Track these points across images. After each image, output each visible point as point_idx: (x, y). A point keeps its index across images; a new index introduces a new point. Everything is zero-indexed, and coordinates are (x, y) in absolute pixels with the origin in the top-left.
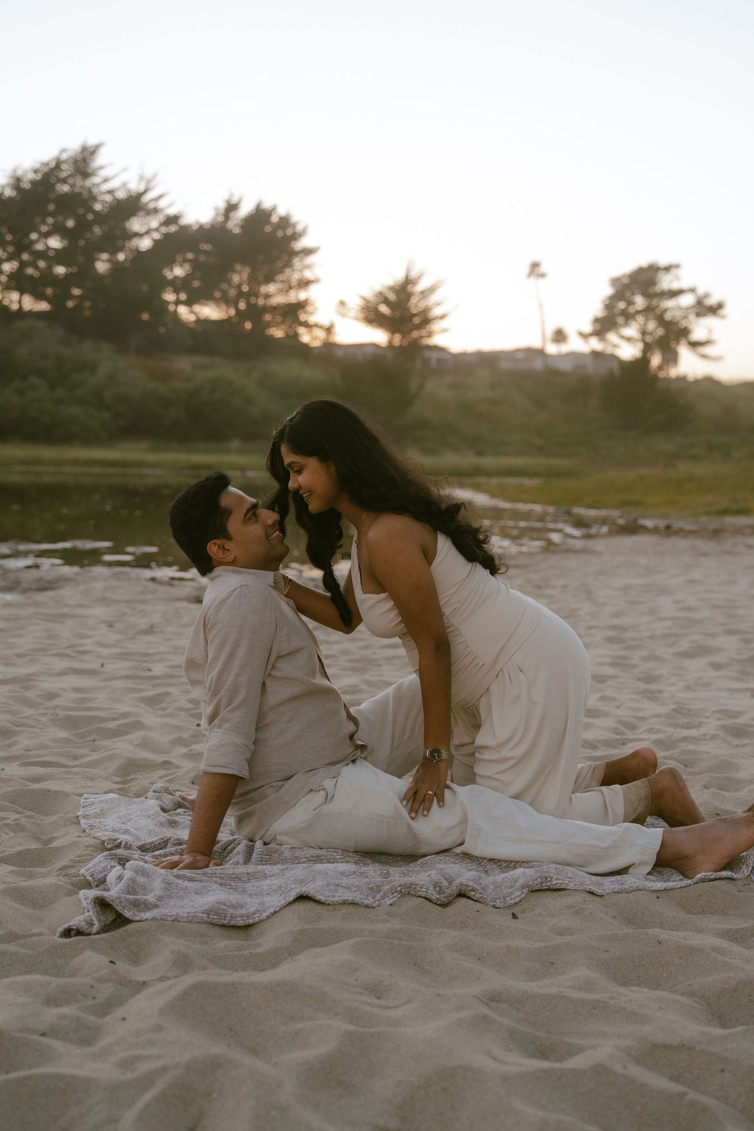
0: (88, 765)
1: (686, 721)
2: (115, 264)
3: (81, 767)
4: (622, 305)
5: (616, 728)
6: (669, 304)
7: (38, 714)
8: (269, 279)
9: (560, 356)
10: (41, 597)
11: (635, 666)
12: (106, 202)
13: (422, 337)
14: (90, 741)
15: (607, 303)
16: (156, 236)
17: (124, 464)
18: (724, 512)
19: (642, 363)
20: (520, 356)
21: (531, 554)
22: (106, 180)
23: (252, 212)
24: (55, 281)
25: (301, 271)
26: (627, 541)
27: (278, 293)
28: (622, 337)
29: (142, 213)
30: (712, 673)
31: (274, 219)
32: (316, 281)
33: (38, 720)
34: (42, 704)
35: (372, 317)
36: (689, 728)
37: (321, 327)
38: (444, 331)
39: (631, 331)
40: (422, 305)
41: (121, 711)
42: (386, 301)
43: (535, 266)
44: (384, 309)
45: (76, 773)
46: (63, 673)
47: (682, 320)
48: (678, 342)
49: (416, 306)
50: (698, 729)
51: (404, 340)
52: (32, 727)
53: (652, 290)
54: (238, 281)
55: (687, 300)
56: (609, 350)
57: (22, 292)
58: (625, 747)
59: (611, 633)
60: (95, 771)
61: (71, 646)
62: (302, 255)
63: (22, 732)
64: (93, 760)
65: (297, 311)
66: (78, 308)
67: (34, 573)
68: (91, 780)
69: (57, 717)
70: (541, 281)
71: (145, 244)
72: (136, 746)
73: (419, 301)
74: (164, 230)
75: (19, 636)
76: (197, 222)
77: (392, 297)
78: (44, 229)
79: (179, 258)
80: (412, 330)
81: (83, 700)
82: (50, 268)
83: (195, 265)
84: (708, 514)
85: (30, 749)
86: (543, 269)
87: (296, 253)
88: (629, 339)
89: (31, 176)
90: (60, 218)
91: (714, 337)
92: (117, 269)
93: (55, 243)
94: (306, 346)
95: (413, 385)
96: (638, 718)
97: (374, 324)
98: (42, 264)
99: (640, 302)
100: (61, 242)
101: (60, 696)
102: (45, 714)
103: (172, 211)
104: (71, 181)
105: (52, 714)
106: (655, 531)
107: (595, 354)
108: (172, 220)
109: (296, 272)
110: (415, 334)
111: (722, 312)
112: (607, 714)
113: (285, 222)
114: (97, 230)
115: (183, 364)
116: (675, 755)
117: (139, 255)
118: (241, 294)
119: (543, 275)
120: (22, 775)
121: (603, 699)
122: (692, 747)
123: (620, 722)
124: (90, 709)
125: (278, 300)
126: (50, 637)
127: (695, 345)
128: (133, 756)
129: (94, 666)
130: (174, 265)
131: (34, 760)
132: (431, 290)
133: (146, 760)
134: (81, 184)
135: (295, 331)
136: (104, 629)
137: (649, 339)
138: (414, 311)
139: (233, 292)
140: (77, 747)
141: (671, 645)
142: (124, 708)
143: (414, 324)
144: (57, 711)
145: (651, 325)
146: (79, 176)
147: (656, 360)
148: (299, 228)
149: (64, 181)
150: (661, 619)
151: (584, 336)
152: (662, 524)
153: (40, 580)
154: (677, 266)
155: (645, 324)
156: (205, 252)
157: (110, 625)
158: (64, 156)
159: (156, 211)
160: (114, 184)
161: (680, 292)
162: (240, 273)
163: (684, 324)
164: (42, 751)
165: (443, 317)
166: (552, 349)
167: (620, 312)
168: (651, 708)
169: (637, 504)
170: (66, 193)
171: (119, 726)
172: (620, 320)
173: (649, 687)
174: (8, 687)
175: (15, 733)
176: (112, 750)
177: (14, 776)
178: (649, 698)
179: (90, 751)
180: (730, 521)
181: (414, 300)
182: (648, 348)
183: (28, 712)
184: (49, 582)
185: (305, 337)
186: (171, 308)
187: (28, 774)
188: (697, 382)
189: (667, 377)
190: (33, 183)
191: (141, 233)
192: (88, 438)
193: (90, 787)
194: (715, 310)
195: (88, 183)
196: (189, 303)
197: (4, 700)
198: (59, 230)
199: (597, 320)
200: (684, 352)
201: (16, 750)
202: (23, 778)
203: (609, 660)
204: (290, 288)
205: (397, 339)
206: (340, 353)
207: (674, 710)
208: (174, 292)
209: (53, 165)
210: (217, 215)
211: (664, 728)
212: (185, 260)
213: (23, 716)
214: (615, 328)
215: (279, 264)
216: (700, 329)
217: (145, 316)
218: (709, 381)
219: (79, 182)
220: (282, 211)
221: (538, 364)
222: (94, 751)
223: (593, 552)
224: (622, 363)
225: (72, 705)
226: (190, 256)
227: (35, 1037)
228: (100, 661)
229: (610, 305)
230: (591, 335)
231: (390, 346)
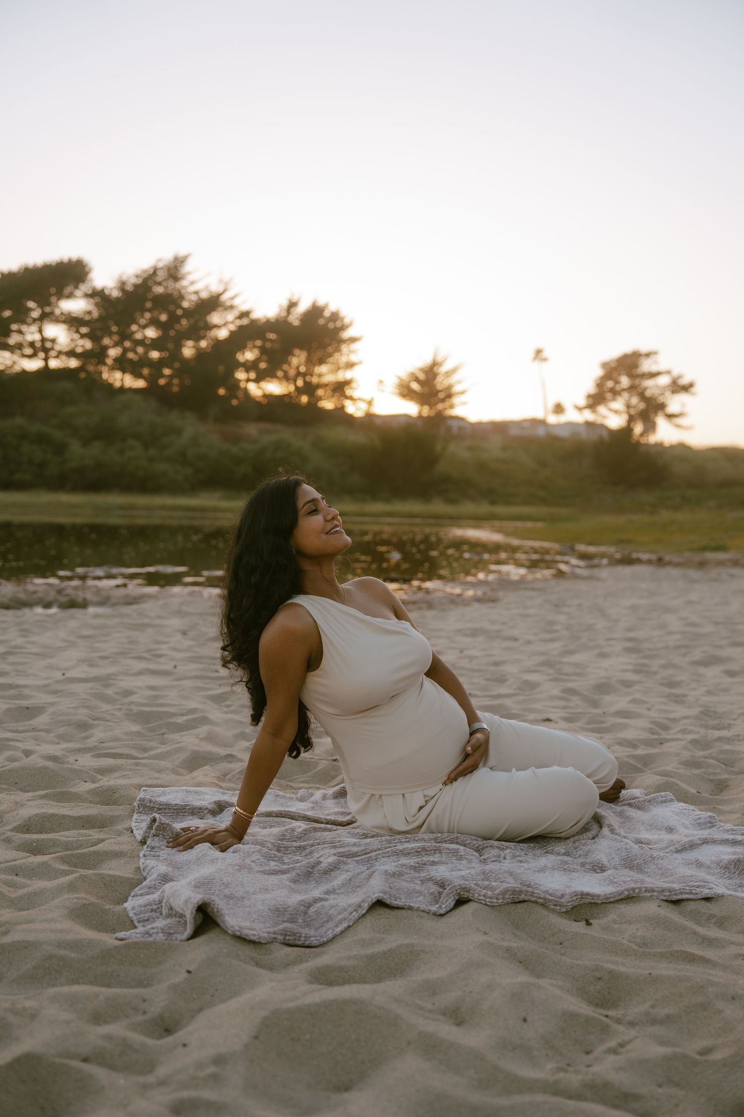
0: (157, 757)
1: (716, 722)
2: (199, 350)
3: (149, 759)
4: (610, 384)
5: (651, 729)
6: (649, 383)
7: (114, 709)
8: (321, 361)
9: (559, 426)
10: (126, 610)
11: (655, 673)
12: (193, 301)
13: (445, 409)
14: (159, 735)
15: (598, 382)
16: (232, 327)
17: (202, 509)
18: (705, 549)
19: (627, 431)
20: (526, 425)
21: (545, 580)
22: (192, 283)
23: (309, 308)
24: (151, 363)
25: (348, 355)
26: (627, 570)
27: (329, 373)
28: (611, 410)
29: (220, 309)
30: (728, 680)
31: (327, 314)
32: (360, 363)
33: (113, 714)
34: (119, 700)
35: (406, 392)
36: (719, 729)
37: (364, 400)
38: (464, 403)
39: (618, 404)
40: (446, 383)
41: (189, 707)
42: (417, 380)
43: (539, 352)
44: (415, 386)
45: (144, 765)
46: (140, 673)
47: (659, 396)
48: (656, 413)
49: (441, 383)
50: (729, 731)
51: (431, 411)
52: (108, 721)
53: (634, 372)
54: (297, 363)
55: (664, 380)
56: (599, 420)
57: (124, 371)
58: (663, 746)
59: (629, 645)
60: (162, 763)
61: (148, 651)
62: (349, 342)
63: (98, 725)
64: (161, 752)
65: (344, 387)
66: (169, 384)
67: (122, 591)
68: (158, 772)
69: (131, 712)
70: (544, 365)
71: (223, 334)
72: (201, 739)
73: (443, 380)
74: (239, 322)
75: (105, 641)
76: (265, 318)
77: (422, 376)
78: (143, 321)
79: (250, 344)
80: (437, 403)
81: (156, 697)
82: (146, 353)
83: (263, 350)
84: (691, 550)
85: (103, 741)
86: (545, 354)
87: (343, 341)
88: (616, 412)
89: (133, 280)
90: (155, 314)
91: (687, 410)
92: (201, 355)
93: (151, 333)
94: (351, 417)
95: (438, 448)
96: (669, 719)
97: (407, 398)
98: (140, 350)
99: (625, 381)
100: (156, 332)
101: (136, 693)
102: (119, 710)
103: (244, 308)
104: (165, 284)
105: (127, 709)
106: (650, 562)
107: (589, 424)
108: (245, 314)
109: (343, 356)
110: (440, 406)
111: (693, 390)
112: (639, 716)
113: (335, 317)
114: (184, 322)
115: (251, 429)
116: (714, 755)
117: (218, 344)
118: (299, 374)
119: (545, 360)
120: (94, 766)
121: (634, 701)
122: (727, 747)
123: (654, 723)
124: (162, 705)
125: (329, 378)
126: (131, 643)
127: (670, 416)
128: (198, 749)
129: (169, 667)
130: (245, 350)
131: (106, 751)
132: (454, 371)
133: (210, 753)
134: (173, 287)
135: (342, 404)
136: (179, 636)
137: (632, 412)
138: (439, 387)
139: (292, 372)
140: (147, 740)
141: (685, 655)
142: (193, 705)
143: (439, 399)
144: (132, 707)
145: (635, 400)
146: (172, 280)
147: (638, 428)
148: (347, 321)
149: (160, 284)
150: (670, 633)
151: (580, 409)
152: (654, 557)
153: (127, 596)
154: (656, 353)
155: (629, 400)
156: (270, 340)
157: (184, 633)
158: (160, 265)
159: (232, 307)
160: (198, 286)
161: (658, 374)
162: (298, 357)
163: (661, 399)
164: (115, 743)
165: (463, 393)
166: (552, 419)
167: (608, 390)
168: (679, 711)
169: (629, 542)
170: (161, 294)
171: (187, 721)
172: (609, 396)
173: (674, 691)
174: (90, 685)
175: (91, 726)
176: (179, 743)
177: (85, 766)
178: (676, 702)
179: (159, 744)
180: (710, 556)
181: (439, 379)
182: (631, 419)
183: (106, 707)
184: (135, 598)
185: (351, 409)
186: (242, 385)
187: (100, 765)
188: (672, 447)
189: (647, 443)
190: (136, 286)
191: (220, 325)
192: (174, 488)
193: (156, 778)
194: (687, 388)
195: (178, 285)
196: (257, 380)
197: (85, 697)
198: (155, 322)
199: (589, 396)
200: (661, 422)
201: (91, 742)
202: (94, 769)
203: (631, 667)
204: (339, 369)
205: (426, 411)
206: (378, 422)
207: (702, 712)
208: (246, 372)
209: (152, 271)
210: (281, 311)
211: (697, 729)
212: (255, 347)
213: (100, 710)
214: (604, 402)
215: (330, 349)
216: (674, 404)
217: (222, 392)
218: (682, 446)
219: (171, 284)
220: (332, 308)
221: (541, 431)
222: (163, 744)
223: (598, 579)
224: (611, 432)
225: (146, 701)
226: (259, 343)
227: (76, 1064)
228: (173, 663)
229: (600, 384)
230: (585, 408)
231: (420, 417)
